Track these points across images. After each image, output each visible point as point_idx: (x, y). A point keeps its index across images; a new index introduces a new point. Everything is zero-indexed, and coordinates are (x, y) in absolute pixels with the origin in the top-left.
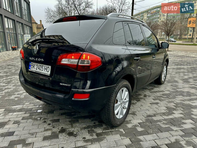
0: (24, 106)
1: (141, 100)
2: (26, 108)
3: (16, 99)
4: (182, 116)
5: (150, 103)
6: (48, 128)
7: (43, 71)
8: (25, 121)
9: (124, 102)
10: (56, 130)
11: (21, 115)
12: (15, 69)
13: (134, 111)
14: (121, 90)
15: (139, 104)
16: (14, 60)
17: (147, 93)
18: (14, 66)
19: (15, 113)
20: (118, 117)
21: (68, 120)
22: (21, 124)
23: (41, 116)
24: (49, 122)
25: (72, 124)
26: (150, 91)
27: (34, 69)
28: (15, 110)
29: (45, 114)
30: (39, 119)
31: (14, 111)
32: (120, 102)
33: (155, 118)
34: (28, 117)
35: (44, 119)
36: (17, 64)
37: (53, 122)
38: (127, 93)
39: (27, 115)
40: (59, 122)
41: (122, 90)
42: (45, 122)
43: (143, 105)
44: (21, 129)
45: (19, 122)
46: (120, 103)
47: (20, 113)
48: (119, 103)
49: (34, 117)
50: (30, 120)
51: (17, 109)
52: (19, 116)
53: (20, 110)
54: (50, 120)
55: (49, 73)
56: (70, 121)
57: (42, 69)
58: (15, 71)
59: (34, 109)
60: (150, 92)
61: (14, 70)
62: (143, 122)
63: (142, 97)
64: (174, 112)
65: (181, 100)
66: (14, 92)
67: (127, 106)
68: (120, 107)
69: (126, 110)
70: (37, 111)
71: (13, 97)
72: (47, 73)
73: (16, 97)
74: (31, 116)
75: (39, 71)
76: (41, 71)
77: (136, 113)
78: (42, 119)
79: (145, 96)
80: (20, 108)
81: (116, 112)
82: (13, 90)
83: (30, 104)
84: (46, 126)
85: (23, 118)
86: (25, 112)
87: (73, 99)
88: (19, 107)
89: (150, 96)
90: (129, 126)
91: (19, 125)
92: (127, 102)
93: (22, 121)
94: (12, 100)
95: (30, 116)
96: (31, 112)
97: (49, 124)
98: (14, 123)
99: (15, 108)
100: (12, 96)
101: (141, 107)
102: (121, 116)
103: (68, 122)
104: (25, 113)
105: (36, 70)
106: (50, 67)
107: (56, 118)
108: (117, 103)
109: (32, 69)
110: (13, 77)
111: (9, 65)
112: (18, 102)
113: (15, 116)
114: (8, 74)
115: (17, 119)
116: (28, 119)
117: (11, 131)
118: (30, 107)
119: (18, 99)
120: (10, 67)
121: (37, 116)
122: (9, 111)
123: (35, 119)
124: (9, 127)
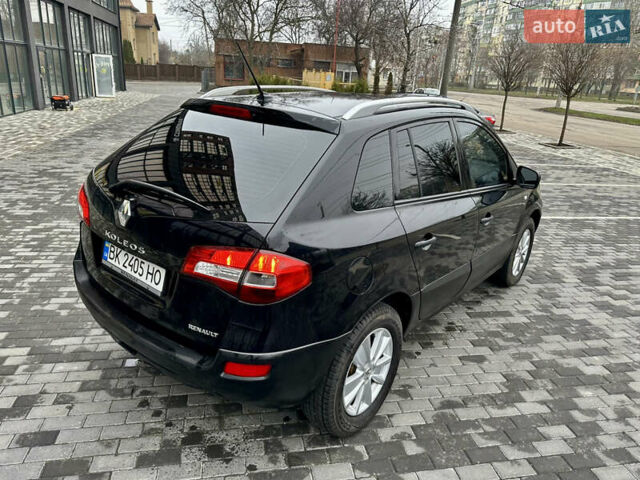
0: (88, 340)
1: (435, 343)
2: (91, 348)
3: (64, 313)
4: (544, 409)
5: (460, 358)
6: (152, 425)
7: (143, 279)
8: (88, 395)
9: (374, 367)
10: (174, 434)
11: (76, 374)
12: (61, 192)
13: (408, 382)
14: (369, 336)
15: (426, 356)
16: (57, 150)
17: (459, 316)
18: (59, 176)
19: (60, 367)
20: (352, 411)
21: (211, 401)
22: (77, 407)
23: (137, 382)
24: (156, 405)
25: (220, 418)
26: (470, 311)
27: (117, 264)
28: (59, 353)
29: (146, 374)
30: (128, 391)
31: (57, 357)
32: (363, 369)
33: (463, 414)
34: (96, 381)
35: (145, 393)
36: (68, 171)
37: (169, 406)
38: (387, 340)
39: (95, 375)
40: (186, 405)
41: (373, 337)
42: (144, 404)
43: (437, 362)
44: (75, 424)
45: (73, 398)
46: (361, 373)
47: (75, 366)
48: (359, 373)
49: (113, 382)
50: (103, 395)
51: (65, 352)
52: (71, 377)
53: (75, 356)
54: (161, 399)
55: (160, 288)
56: (216, 407)
57: (140, 271)
58: (63, 200)
59: (115, 355)
60: (468, 314)
61: (59, 197)
62: (427, 425)
63: (439, 330)
64: (524, 394)
65: (555, 353)
66: (58, 287)
67: (383, 375)
68: (360, 384)
69: (380, 387)
70: (124, 362)
71: (52, 305)
72: (153, 285)
73: (63, 306)
74: (105, 381)
75: (132, 273)
76: (137, 276)
77: (410, 391)
78: (138, 392)
79: (450, 328)
80: (74, 348)
81: (347, 399)
82: (56, 277)
83: (104, 334)
84: (146, 416)
85: (85, 387)
86: (87, 364)
87: (222, 375)
88: (71, 343)
89: (465, 331)
90: (385, 435)
91: (70, 408)
92: (385, 363)
93: (80, 396)
94: (52, 315)
95: (103, 378)
96: (108, 365)
97: (157, 414)
98: (56, 402)
99: (60, 347)
100: (53, 300)
101: (430, 370)
102: (364, 407)
103: (212, 411)
104: (89, 369)
105: (123, 268)
106: (163, 272)
107: (176, 393)
108: (353, 372)
109: (113, 262)
110: (54, 224)
111: (42, 173)
112: (68, 325)
113: (60, 377)
114: (40, 211)
115: (65, 389)
116: (97, 389)
117: (48, 427)
118: (104, 347)
119: (69, 315)
120: (46, 181)
121: (123, 384)
122: (42, 356)
123: (118, 393)
124: (43, 416)
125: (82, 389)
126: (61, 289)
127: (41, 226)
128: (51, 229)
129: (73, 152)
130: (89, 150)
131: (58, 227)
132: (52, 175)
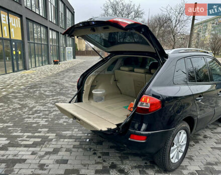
0: (74, 132)
1: (200, 142)
2: (75, 135)
3: (65, 124)
5: (211, 148)
6: (98, 161)
8: (76, 150)
9: (180, 145)
10: (106, 164)
13: (191, 155)
15: (197, 146)
17: (208, 133)
18: (58, 84)
19: (66, 140)
20: (173, 161)
21: (117, 155)
22: (73, 153)
23: (91, 147)
25: (122, 161)
26: (212, 131)
28: (65, 136)
29: (94, 144)
30: (89, 149)
31: (65, 137)
34: (78, 145)
35: (94, 150)
36: (61, 82)
37: (103, 155)
38: (185, 135)
39: (77, 143)
40: (109, 155)
41: (180, 133)
42: (95, 154)
43: (202, 148)
44: (73, 158)
45: (71, 150)
47: (71, 140)
48: (175, 146)
49: (84, 146)
50: (81, 150)
51: (67, 135)
52: (70, 143)
53: (70, 137)
54: (100, 153)
56: (120, 157)
58: (60, 90)
59: (83, 138)
60: (212, 133)
62: (202, 171)
67: (183, 149)
68: (176, 151)
69: (182, 154)
70: (86, 140)
73: (64, 122)
74: (81, 146)
77: (193, 158)
78: (92, 150)
79: (205, 137)
80: (70, 135)
81: (171, 156)
83: (79, 131)
84: (96, 158)
85: (74, 147)
87: (129, 139)
88: (68, 133)
89: (212, 138)
90: (185, 172)
91: (71, 153)
92: (184, 145)
93: (73, 150)
94: (61, 124)
95: (80, 144)
96: (81, 140)
97: (100, 157)
98: (66, 151)
99: (65, 134)
100: (61, 120)
101: (199, 151)
102: (177, 161)
103: (118, 158)
104: (75, 141)
107: (105, 151)
108: (173, 146)
110: (59, 97)
111: (53, 83)
112: (67, 128)
113: (67, 143)
114: (54, 93)
115: (68, 147)
116: (79, 148)
117: (65, 158)
118: (79, 135)
119: (67, 124)
120: (55, 85)
121: (87, 147)
122: (60, 137)
123: (85, 149)
124: (62, 155)
125: (74, 148)
126: (63, 117)
127: (55, 98)
128: (58, 99)
129: (62, 77)
130: (66, 76)
131: (60, 98)
132: (56, 83)
